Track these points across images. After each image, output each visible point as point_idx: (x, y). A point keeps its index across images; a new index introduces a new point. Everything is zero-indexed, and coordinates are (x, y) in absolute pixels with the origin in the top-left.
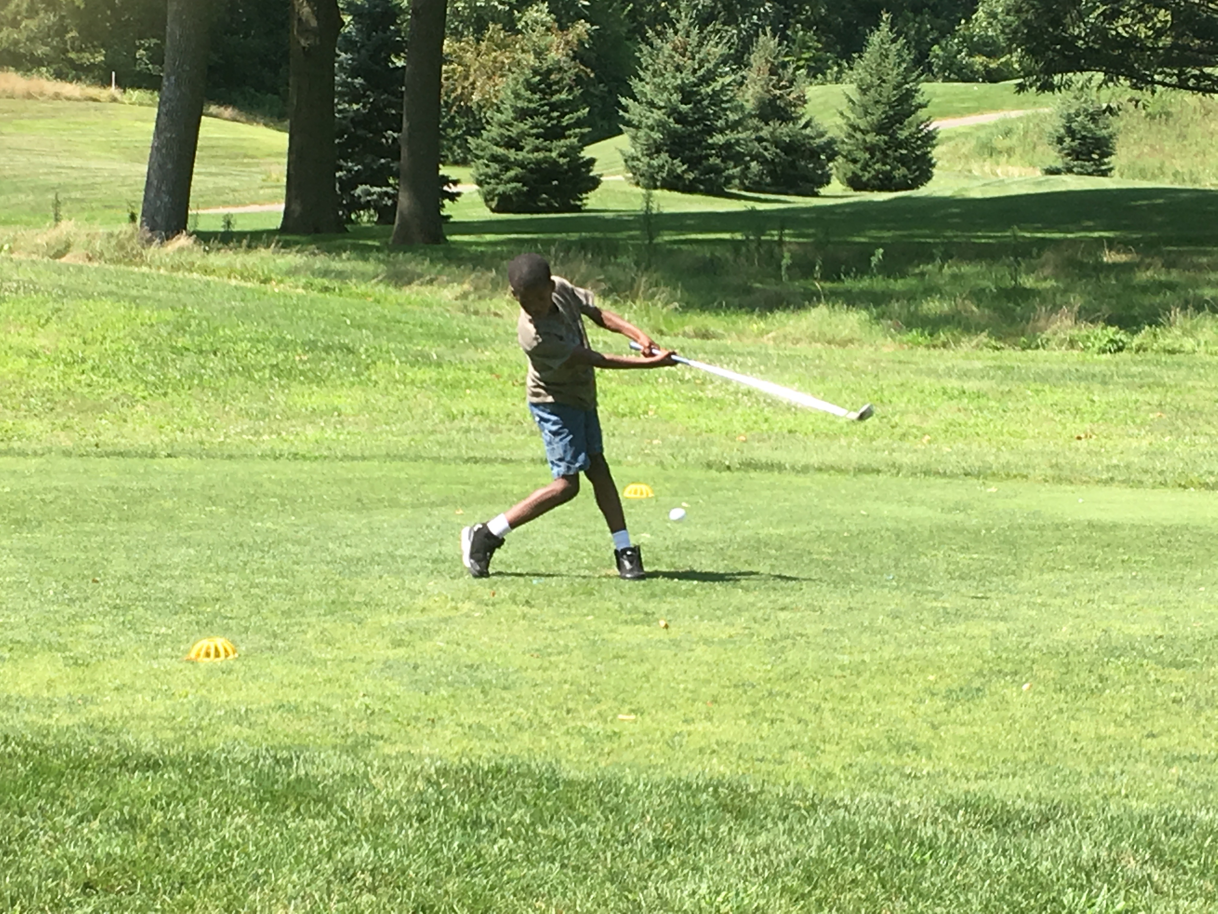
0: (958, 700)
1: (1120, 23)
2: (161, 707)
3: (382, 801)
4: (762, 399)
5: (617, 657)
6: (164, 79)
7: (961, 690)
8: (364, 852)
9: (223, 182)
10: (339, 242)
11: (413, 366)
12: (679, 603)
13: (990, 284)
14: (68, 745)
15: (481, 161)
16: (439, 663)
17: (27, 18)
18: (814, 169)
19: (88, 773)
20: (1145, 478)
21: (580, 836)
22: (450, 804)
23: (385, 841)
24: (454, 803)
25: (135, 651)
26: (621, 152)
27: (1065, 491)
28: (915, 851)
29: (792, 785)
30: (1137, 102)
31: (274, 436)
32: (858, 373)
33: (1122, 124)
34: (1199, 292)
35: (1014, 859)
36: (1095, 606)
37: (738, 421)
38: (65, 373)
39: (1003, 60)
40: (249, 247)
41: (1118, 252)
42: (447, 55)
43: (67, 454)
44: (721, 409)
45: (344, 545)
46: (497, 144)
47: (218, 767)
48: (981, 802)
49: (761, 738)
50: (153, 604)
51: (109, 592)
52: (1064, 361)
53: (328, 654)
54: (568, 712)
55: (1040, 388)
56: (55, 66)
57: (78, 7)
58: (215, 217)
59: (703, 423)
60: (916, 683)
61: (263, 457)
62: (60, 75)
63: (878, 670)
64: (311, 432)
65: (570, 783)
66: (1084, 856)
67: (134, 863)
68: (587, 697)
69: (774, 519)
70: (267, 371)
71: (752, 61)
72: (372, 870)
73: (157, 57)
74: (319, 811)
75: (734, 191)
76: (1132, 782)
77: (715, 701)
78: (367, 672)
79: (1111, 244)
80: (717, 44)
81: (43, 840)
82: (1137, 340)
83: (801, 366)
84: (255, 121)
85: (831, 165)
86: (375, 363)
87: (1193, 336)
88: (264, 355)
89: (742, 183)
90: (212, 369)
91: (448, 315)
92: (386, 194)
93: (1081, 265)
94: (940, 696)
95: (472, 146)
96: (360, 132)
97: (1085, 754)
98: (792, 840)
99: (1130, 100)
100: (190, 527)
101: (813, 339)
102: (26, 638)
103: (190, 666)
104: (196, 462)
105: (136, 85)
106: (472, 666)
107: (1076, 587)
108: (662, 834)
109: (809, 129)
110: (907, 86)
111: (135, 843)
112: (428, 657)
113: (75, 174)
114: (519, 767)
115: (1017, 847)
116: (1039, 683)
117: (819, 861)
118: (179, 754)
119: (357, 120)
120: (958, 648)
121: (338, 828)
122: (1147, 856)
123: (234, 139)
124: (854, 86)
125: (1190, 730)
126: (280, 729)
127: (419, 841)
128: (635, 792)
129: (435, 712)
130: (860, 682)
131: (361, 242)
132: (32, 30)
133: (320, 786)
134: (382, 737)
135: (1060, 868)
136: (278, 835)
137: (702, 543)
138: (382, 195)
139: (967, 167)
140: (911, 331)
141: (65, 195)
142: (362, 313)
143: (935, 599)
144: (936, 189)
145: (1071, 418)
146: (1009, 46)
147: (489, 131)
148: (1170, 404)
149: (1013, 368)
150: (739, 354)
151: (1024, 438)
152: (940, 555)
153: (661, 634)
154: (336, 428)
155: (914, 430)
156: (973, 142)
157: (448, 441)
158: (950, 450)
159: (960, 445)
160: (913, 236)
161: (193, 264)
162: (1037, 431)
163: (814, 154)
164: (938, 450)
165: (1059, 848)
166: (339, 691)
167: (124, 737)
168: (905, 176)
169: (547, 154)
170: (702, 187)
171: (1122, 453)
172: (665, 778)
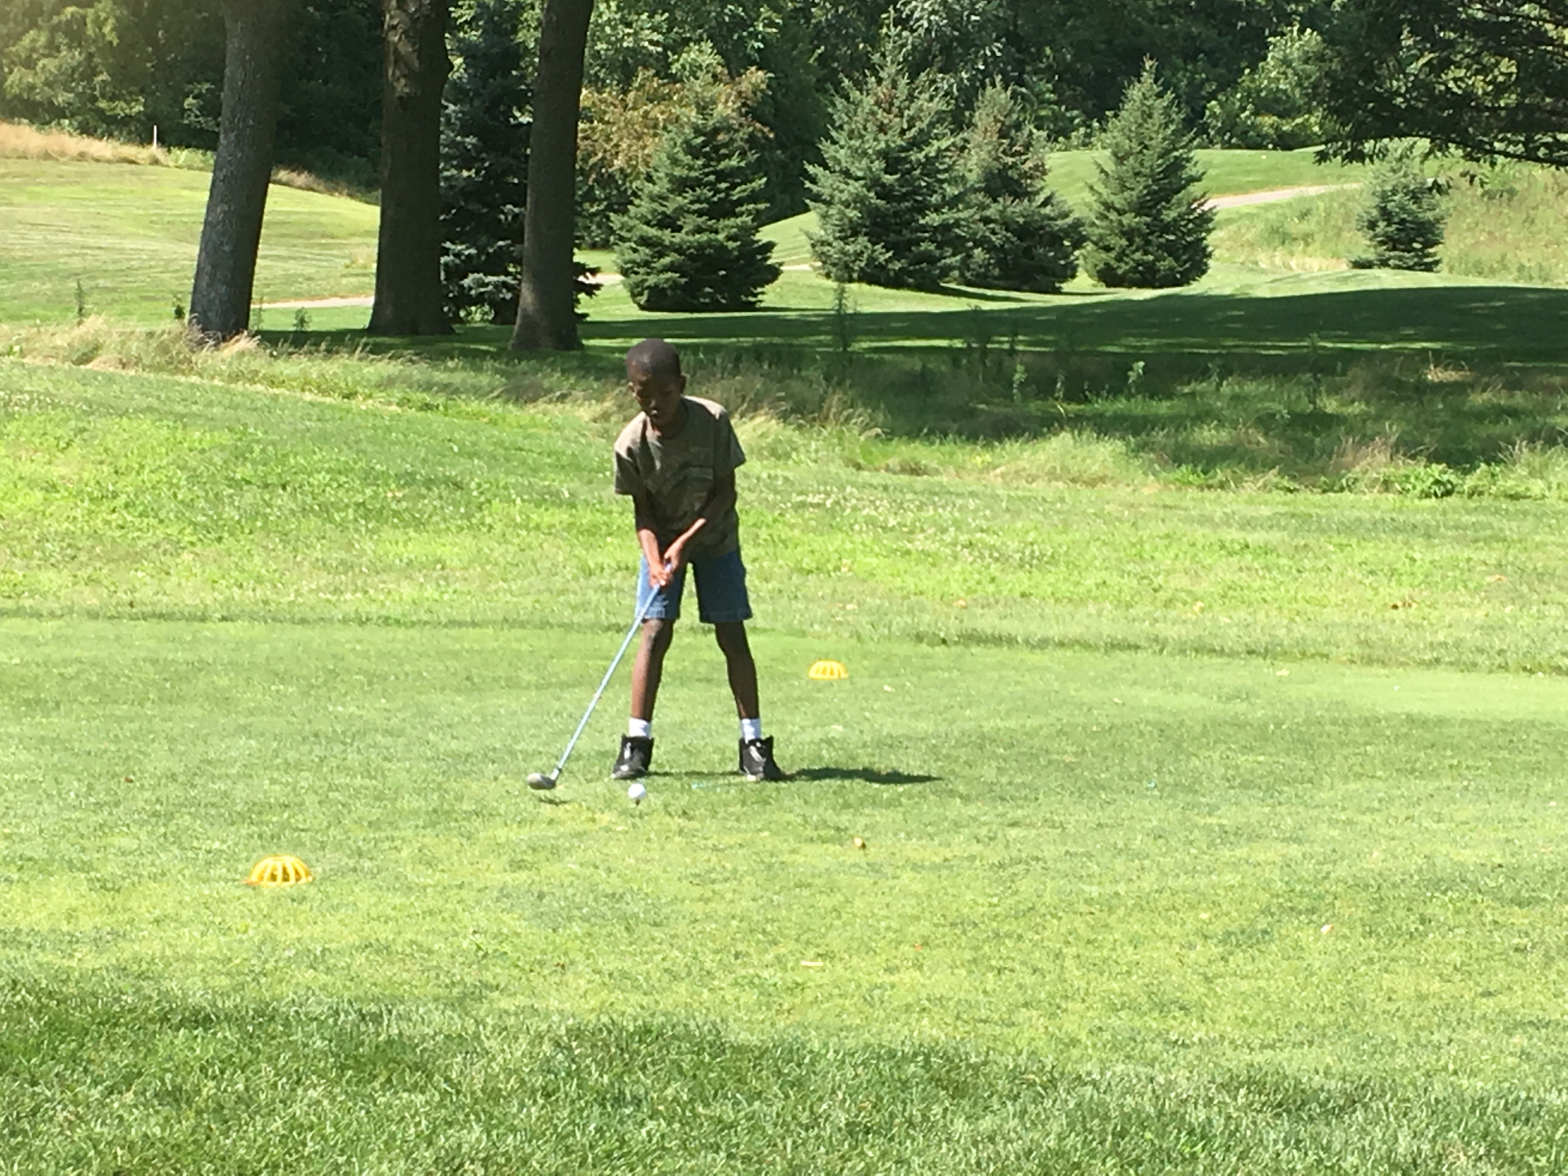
0: (1238, 945)
1: (1451, 75)
2: (212, 945)
3: (497, 1069)
4: (987, 553)
5: (800, 885)
6: (222, 136)
7: (1243, 932)
8: (474, 1136)
9: (294, 267)
10: (445, 346)
11: (538, 506)
12: (882, 817)
13: (1281, 407)
14: (94, 994)
15: (627, 244)
16: (570, 891)
17: (45, 56)
18: (1056, 258)
19: (120, 1031)
20: (1480, 659)
21: (752, 1118)
22: (584, 1075)
23: (501, 1123)
24: (590, 1074)
25: (180, 871)
26: (807, 234)
27: (1378, 676)
28: (1182, 1141)
29: (1024, 1055)
30: (1473, 178)
31: (359, 595)
32: (1110, 520)
33: (1452, 204)
34: (1551, 421)
35: (1310, 1153)
36: (1415, 825)
37: (956, 581)
38: (90, 512)
39: (1299, 120)
40: (329, 351)
41: (1446, 368)
42: (584, 108)
43: (93, 615)
44: (934, 565)
45: (449, 737)
46: (648, 223)
47: (287, 1024)
48: (1269, 1078)
49: (985, 992)
50: (203, 811)
51: (147, 795)
52: (1377, 508)
53: (427, 877)
54: (737, 956)
55: (1345, 542)
56: (80, 118)
57: (111, 43)
58: (284, 312)
59: (911, 583)
60: (1184, 923)
61: (345, 621)
62: (86, 130)
63: (1135, 905)
64: (408, 590)
65: (738, 1049)
66: (1401, 1150)
67: (177, 1147)
68: (761, 937)
69: (1003, 708)
70: (351, 511)
71: (975, 120)
72: (485, 1160)
73: (211, 107)
74: (416, 1082)
75: (953, 286)
76: (1462, 1054)
77: (925, 944)
78: (478, 902)
79: (1440, 359)
80: (931, 99)
81: (60, 1117)
82: (1470, 481)
83: (1037, 510)
84: (336, 190)
85: (1077, 253)
86: (489, 502)
87: (1542, 478)
88: (347, 490)
89: (962, 275)
90: (280, 508)
91: (583, 441)
92: (505, 284)
93: (1399, 385)
94: (1215, 941)
95: (616, 225)
96: (473, 207)
97: (1401, 1018)
98: (1024, 1125)
99: (1463, 175)
100: (251, 713)
101: (1052, 476)
102: (40, 854)
103: (251, 892)
104: (259, 628)
105: (184, 143)
106: (614, 895)
107: (1391, 800)
108: (857, 1116)
109: (1049, 208)
110: (1176, 154)
111: (180, 1122)
112: (557, 883)
113: (103, 255)
114: (674, 1027)
115: (1314, 1138)
116: (1342, 924)
117: (1060, 1154)
118: (236, 1007)
119: (469, 191)
120: (1239, 877)
121: (441, 1105)
122: (1482, 1151)
123: (310, 213)
124: (1108, 152)
125: (1537, 987)
126: (366, 975)
127: (545, 1122)
128: (823, 1063)
129: (566, 954)
130: (1112, 920)
131: (472, 346)
132: (51, 73)
133: (418, 1050)
134: (497, 987)
135: (1369, 1165)
136: (363, 1112)
137: (909, 739)
138: (498, 286)
139: (1252, 258)
140: (1179, 466)
141: (92, 283)
142: (474, 438)
143: (1210, 814)
144: (1212, 285)
145: (1386, 582)
146: (1308, 103)
147: (638, 206)
148: (1513, 564)
149: (1311, 516)
150: (959, 495)
151: (1325, 607)
152: (1216, 756)
153: (858, 857)
154: (439, 585)
155: (1184, 595)
156: (1261, 226)
157: (583, 604)
158: (1228, 621)
159: (1242, 614)
160: (1182, 345)
161: (256, 373)
162: (1340, 597)
163: (1055, 240)
164: (1214, 620)
165: (1369, 1138)
166: (443, 927)
167: (166, 984)
168: (1171, 269)
169: (713, 236)
170: (911, 280)
171: (1450, 626)
172: (862, 1043)
